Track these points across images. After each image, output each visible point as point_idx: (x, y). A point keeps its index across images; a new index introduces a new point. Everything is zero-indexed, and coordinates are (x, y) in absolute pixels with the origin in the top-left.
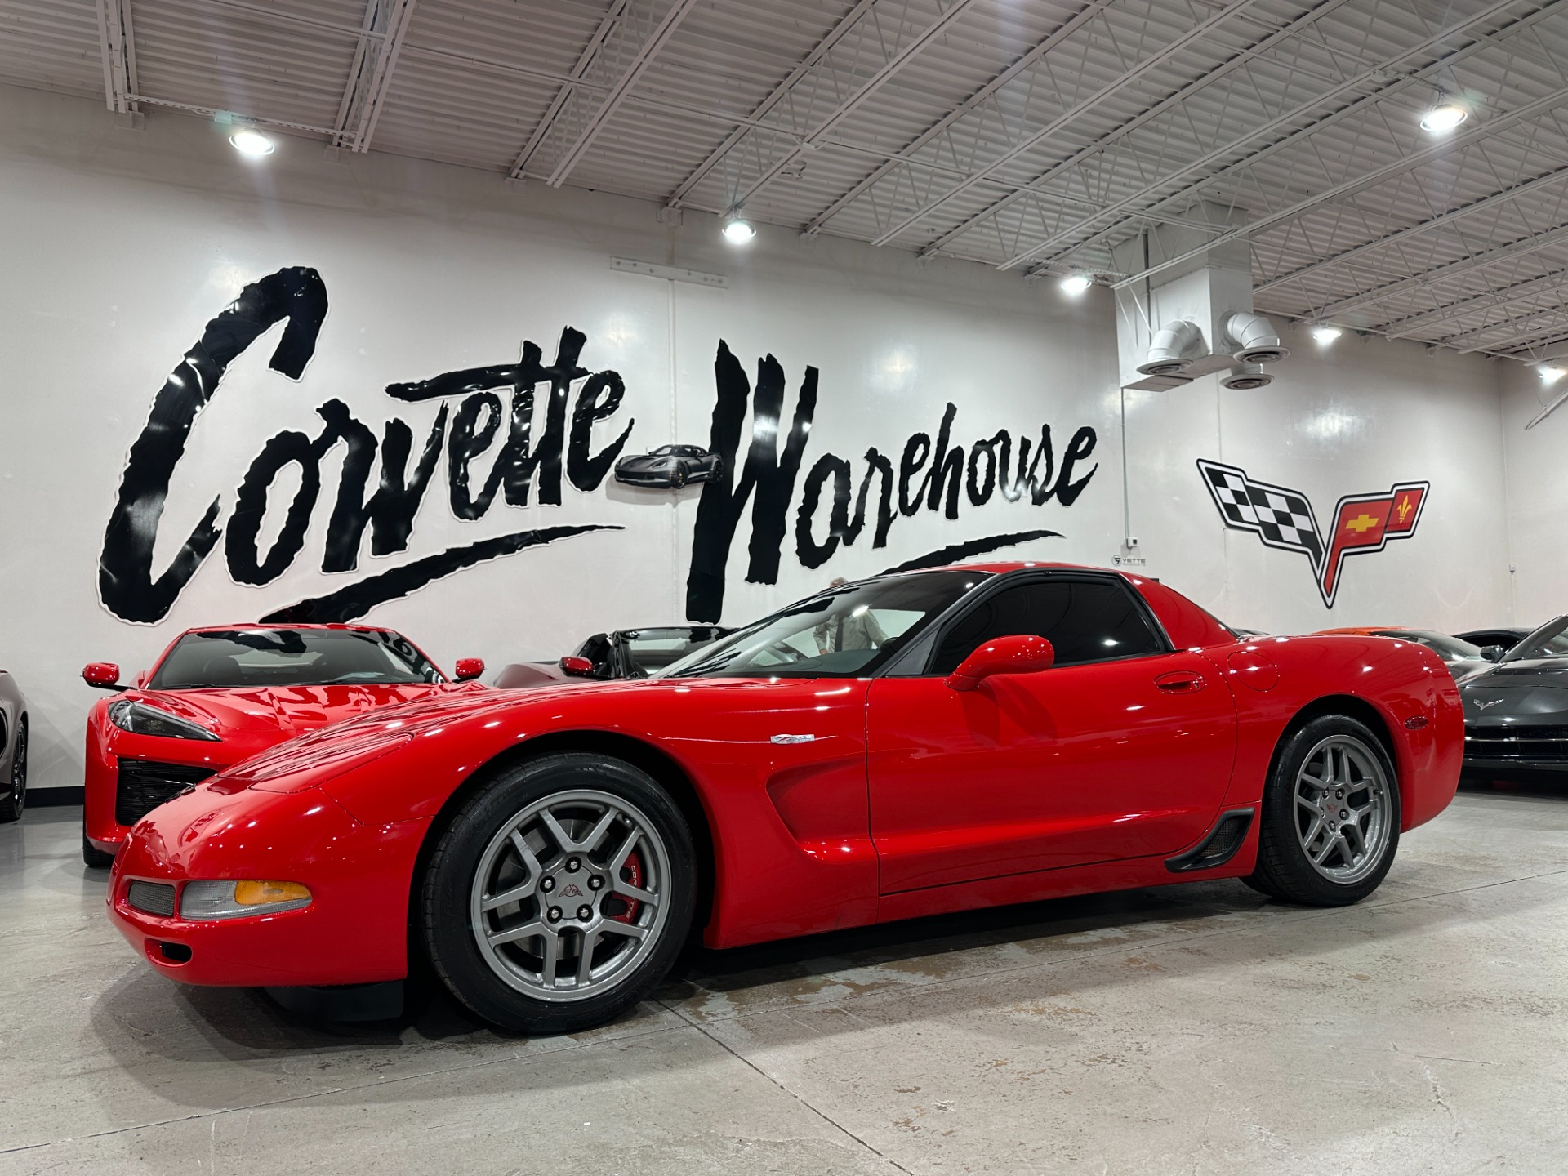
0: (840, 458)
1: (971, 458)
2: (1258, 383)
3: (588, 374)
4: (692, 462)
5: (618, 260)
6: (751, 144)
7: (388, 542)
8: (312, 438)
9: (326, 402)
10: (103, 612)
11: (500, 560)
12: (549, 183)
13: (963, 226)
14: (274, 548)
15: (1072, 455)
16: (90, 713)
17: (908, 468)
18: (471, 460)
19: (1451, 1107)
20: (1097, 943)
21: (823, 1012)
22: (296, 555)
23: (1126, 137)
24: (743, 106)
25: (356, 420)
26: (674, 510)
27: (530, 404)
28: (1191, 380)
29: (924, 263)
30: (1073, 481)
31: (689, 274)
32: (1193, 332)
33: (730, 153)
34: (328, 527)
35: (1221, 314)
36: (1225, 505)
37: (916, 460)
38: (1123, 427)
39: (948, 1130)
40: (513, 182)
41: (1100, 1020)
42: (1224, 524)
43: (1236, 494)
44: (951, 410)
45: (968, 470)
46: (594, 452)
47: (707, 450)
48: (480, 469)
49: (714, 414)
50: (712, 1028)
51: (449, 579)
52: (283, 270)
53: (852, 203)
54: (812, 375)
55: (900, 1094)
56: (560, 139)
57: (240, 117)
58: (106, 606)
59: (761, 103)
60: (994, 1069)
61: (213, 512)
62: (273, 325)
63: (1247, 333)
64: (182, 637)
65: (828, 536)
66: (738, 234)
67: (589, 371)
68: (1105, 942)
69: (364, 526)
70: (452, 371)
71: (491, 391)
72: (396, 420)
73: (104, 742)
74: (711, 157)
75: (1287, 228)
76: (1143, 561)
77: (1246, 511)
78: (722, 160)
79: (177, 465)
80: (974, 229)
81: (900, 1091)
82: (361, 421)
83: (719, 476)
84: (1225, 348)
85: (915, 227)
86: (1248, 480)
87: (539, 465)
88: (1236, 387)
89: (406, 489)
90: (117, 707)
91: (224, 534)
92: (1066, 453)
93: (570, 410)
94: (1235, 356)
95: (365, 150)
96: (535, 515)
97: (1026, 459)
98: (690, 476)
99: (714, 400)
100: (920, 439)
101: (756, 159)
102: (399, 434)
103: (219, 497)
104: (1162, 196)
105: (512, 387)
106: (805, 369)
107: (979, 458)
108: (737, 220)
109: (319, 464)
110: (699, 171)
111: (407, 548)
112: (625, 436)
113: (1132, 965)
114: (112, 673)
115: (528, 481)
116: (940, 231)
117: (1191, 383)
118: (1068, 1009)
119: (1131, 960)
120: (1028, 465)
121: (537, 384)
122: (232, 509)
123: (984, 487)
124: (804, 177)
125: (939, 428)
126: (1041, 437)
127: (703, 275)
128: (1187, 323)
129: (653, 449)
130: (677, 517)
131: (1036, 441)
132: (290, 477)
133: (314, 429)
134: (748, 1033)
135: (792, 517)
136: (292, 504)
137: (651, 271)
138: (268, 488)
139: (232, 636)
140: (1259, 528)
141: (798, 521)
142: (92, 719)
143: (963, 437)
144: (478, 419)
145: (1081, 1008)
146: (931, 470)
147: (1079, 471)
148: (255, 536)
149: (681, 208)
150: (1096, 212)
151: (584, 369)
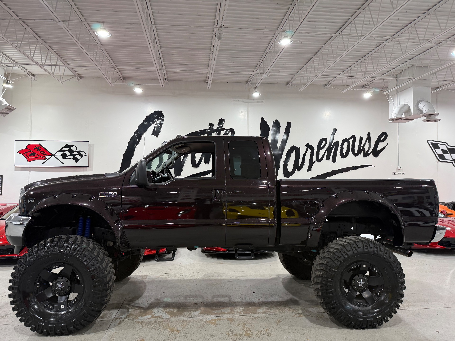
0: (297, 147)
1: (341, 144)
2: (435, 121)
5: (234, 100)
17: (320, 148)
29: (327, 88)
30: (378, 149)
31: (253, 101)
32: (407, 107)
35: (416, 102)
36: (438, 155)
37: (322, 145)
40: (207, 84)
42: (437, 161)
43: (443, 151)
44: (335, 130)
45: (340, 148)
48: (198, 155)
52: (154, 112)
54: (289, 124)
62: (152, 125)
63: (425, 107)
65: (293, 168)
66: (256, 95)
67: (226, 129)
70: (193, 132)
79: (132, 158)
84: (418, 112)
86: (449, 146)
88: (428, 122)
89: (181, 161)
92: (376, 141)
94: (420, 115)
97: (361, 143)
99: (259, 133)
100: (325, 139)
106: (287, 122)
107: (344, 144)
108: (256, 91)
111: (182, 174)
117: (413, 121)
120: (362, 145)
123: (346, 152)
125: (331, 136)
126: (367, 136)
127: (257, 100)
128: (405, 104)
135: (281, 164)
137: (243, 101)
140: (453, 162)
141: (284, 165)
143: (339, 138)
146: (327, 148)
147: (381, 146)
149: (251, 83)
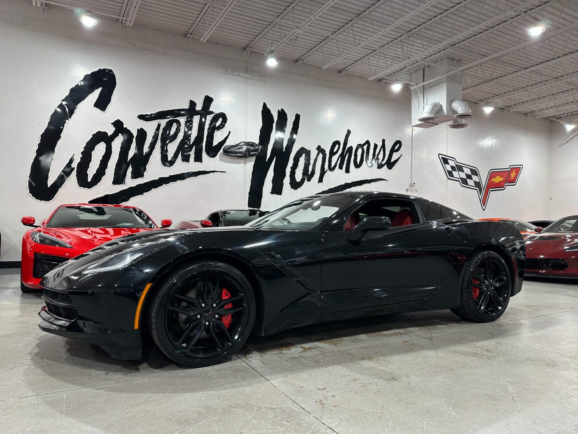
0: (307, 149)
1: (355, 151)
2: (462, 126)
3: (214, 113)
4: (252, 148)
5: (226, 70)
6: (278, 28)
7: (137, 174)
8: (110, 133)
9: (115, 120)
10: (30, 197)
11: (179, 182)
12: (201, 40)
13: (356, 63)
14: (94, 175)
15: (393, 151)
16: (24, 235)
17: (332, 153)
18: (169, 144)
19: (517, 402)
20: (393, 334)
21: (292, 358)
22: (102, 178)
23: (418, 32)
24: (275, 14)
25: (126, 128)
26: (245, 166)
27: (192, 124)
28: (438, 124)
29: (341, 76)
30: (392, 160)
31: (253, 77)
32: (439, 106)
33: (270, 31)
34: (115, 168)
35: (450, 100)
36: (448, 171)
37: (335, 150)
38: (412, 141)
39: (335, 405)
40: (187, 39)
41: (392, 364)
42: (447, 178)
43: (452, 167)
44: (349, 132)
45: (354, 155)
46: (215, 143)
47: (258, 144)
48: (172, 148)
49: (261, 130)
50: (251, 363)
51: (159, 188)
52: (100, 70)
53: (315, 52)
54: (298, 117)
55: (318, 390)
56: (206, 24)
57: (84, 10)
58: (31, 194)
59: (282, 13)
60: (353, 382)
61: (71, 161)
62: (95, 91)
63: (459, 107)
64: (59, 208)
65: (301, 178)
66: (272, 63)
67: (214, 112)
68: (396, 334)
69: (128, 168)
70: (163, 110)
71: (177, 118)
72: (141, 128)
73: (29, 246)
74: (263, 33)
75: (476, 68)
76: (417, 191)
77: (455, 174)
78: (266, 34)
79: (58, 142)
80: (360, 64)
81: (318, 389)
82: (128, 128)
83: (261, 154)
84: (451, 113)
85: (338, 62)
86: (457, 162)
87: (194, 147)
88: (454, 128)
89: (144, 154)
90: (34, 233)
91: (76, 169)
92: (391, 150)
93: (207, 127)
94: (454, 116)
95: (131, 25)
96: (192, 166)
97: (376, 152)
98: (251, 154)
99: (261, 125)
100: (337, 143)
101: (279, 34)
102: (142, 133)
103: (74, 155)
104: (430, 55)
105: (185, 117)
106: (295, 114)
107: (358, 151)
108: (272, 57)
109: (112, 144)
110: (258, 38)
111: (144, 176)
112: (227, 138)
113: (405, 343)
114: (32, 221)
115: (190, 153)
116: (348, 64)
117: (438, 126)
118: (381, 359)
119: (405, 341)
120: (376, 154)
121: (194, 116)
122: (79, 159)
123: (360, 161)
124: (297, 42)
125: (344, 139)
126: (382, 143)
127: (258, 77)
128: (437, 103)
129: (237, 143)
130: (246, 169)
131: (380, 145)
132: (100, 149)
133: (110, 131)
134: (264, 365)
135: (288, 170)
136: (101, 158)
137: (239, 75)
138: (93, 152)
139: (78, 208)
140: (460, 180)
141: (291, 172)
142: (25, 238)
143: (353, 143)
144: (172, 129)
145: (385, 359)
146: (340, 154)
147: (395, 156)
148: (87, 170)
149: (251, 51)
150: (406, 60)
151: (212, 111)
